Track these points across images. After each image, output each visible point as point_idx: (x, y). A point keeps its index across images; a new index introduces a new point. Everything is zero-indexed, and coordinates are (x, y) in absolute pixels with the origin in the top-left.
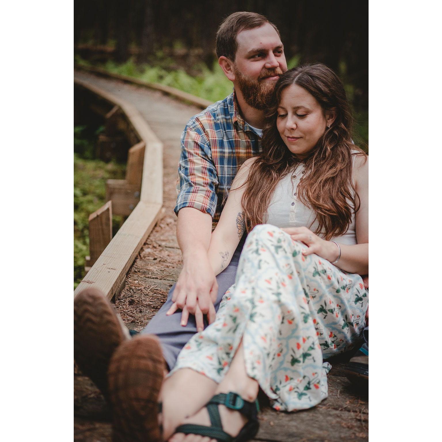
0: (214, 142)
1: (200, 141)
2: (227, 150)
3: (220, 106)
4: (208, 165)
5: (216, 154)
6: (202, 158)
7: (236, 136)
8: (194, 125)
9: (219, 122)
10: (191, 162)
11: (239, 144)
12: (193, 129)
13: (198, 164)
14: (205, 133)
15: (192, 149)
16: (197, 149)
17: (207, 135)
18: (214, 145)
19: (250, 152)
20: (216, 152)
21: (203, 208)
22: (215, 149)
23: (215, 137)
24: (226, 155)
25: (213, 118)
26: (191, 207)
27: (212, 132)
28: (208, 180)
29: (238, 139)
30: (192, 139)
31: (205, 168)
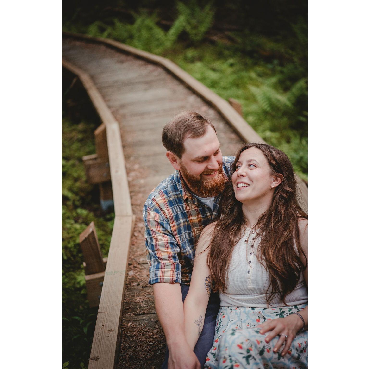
0: (171, 218)
1: (160, 219)
2: (182, 221)
3: (169, 184)
4: (169, 239)
5: (174, 227)
6: (164, 233)
7: (187, 207)
8: (152, 205)
9: (171, 199)
10: (155, 240)
11: (191, 213)
12: (152, 209)
13: (161, 240)
14: (162, 211)
15: (154, 227)
16: (158, 226)
17: (164, 213)
18: (172, 221)
19: (200, 217)
20: (174, 226)
21: (172, 281)
22: (173, 224)
23: (172, 214)
24: (182, 225)
25: (166, 196)
26: (162, 282)
27: (168, 210)
28: (171, 254)
29: (189, 210)
30: (153, 219)
31: (167, 242)
